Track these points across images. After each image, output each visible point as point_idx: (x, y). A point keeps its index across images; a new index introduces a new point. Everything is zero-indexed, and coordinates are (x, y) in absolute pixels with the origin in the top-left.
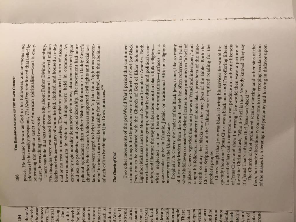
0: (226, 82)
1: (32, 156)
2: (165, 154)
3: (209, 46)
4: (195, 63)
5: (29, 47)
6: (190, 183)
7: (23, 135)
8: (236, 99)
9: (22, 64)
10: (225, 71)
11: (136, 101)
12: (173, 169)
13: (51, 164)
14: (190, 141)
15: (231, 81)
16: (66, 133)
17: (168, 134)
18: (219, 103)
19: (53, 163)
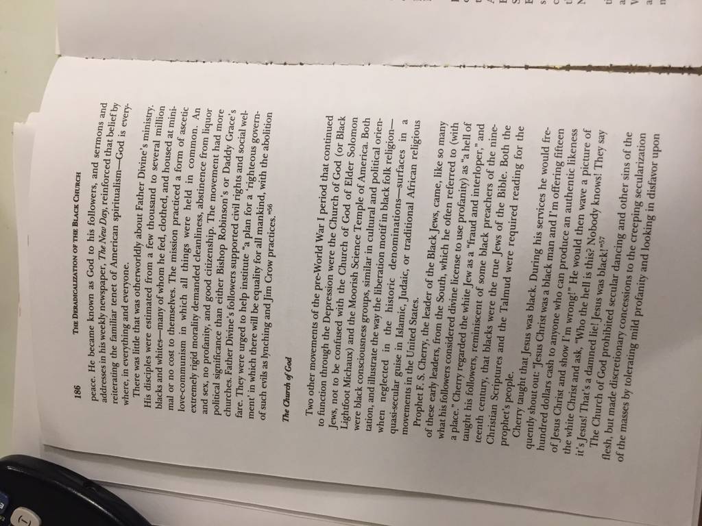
0: (556, 216)
1: (109, 350)
2: (403, 370)
3: (521, 130)
4: (486, 166)
5: (115, 109)
6: (454, 438)
7: (91, 303)
8: (577, 257)
9: (98, 146)
10: (555, 191)
11: (344, 244)
12: (419, 405)
13: (149, 371)
14: (462, 344)
15: (568, 215)
16: (184, 305)
17: (412, 326)
18: (536, 264)
19: (152, 368)
